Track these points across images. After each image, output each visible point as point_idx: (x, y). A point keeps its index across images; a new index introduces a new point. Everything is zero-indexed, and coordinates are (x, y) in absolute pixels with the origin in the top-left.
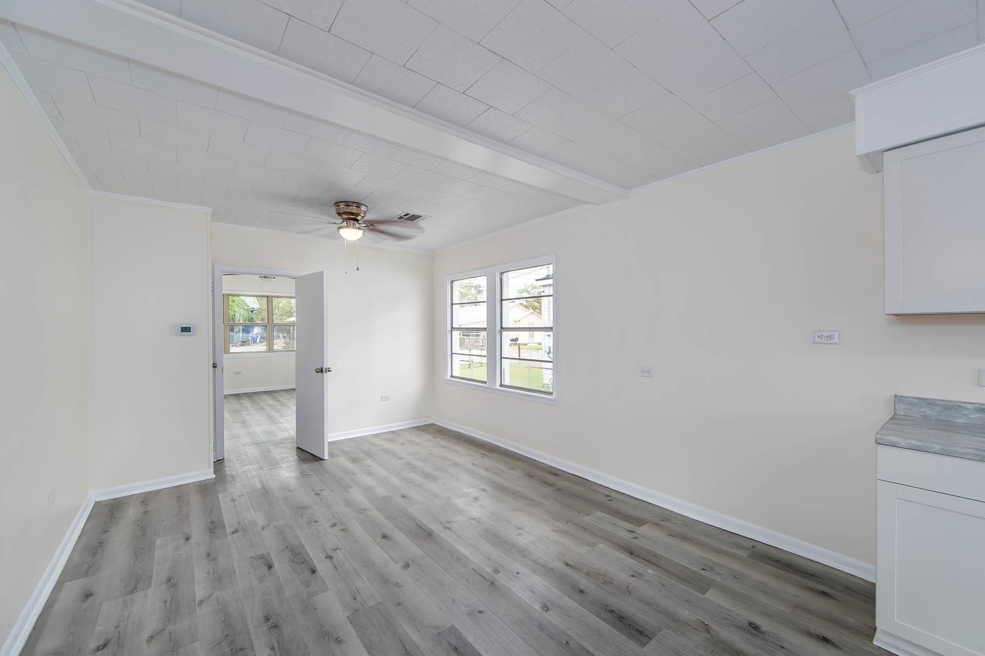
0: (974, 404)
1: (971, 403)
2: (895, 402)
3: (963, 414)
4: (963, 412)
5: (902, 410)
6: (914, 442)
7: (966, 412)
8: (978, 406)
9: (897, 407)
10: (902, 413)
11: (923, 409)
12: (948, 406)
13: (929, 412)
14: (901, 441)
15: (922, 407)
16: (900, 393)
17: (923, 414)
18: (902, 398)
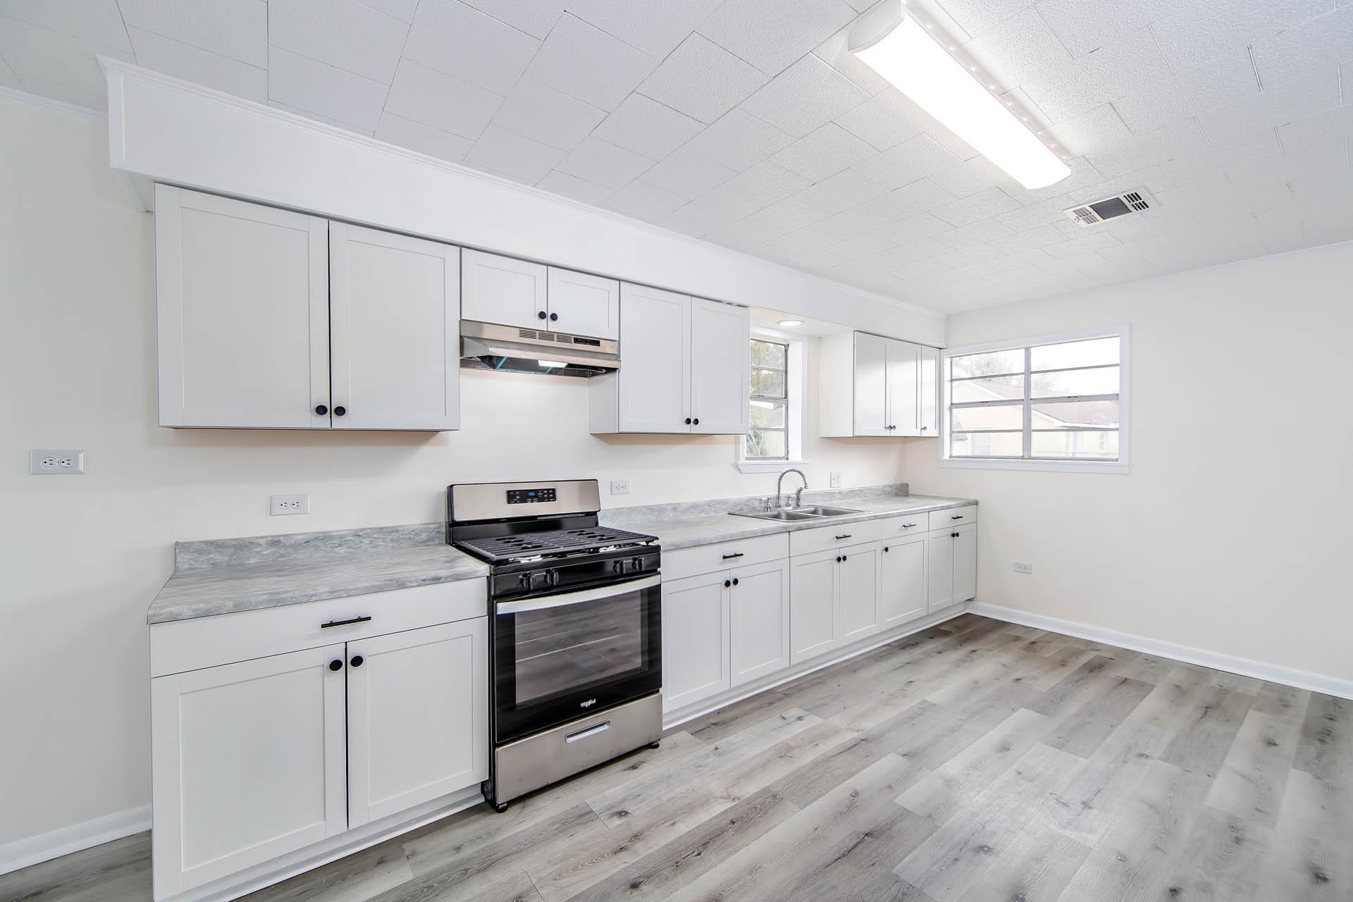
0: (267, 537)
1: (262, 538)
2: (175, 553)
3: (256, 552)
4: (256, 550)
5: (185, 560)
6: (202, 606)
7: (260, 549)
8: (270, 538)
9: (178, 559)
10: (186, 566)
11: (211, 556)
12: (242, 546)
13: (217, 557)
14: (185, 610)
15: (210, 553)
16: (183, 539)
17: (211, 562)
18: (186, 545)
